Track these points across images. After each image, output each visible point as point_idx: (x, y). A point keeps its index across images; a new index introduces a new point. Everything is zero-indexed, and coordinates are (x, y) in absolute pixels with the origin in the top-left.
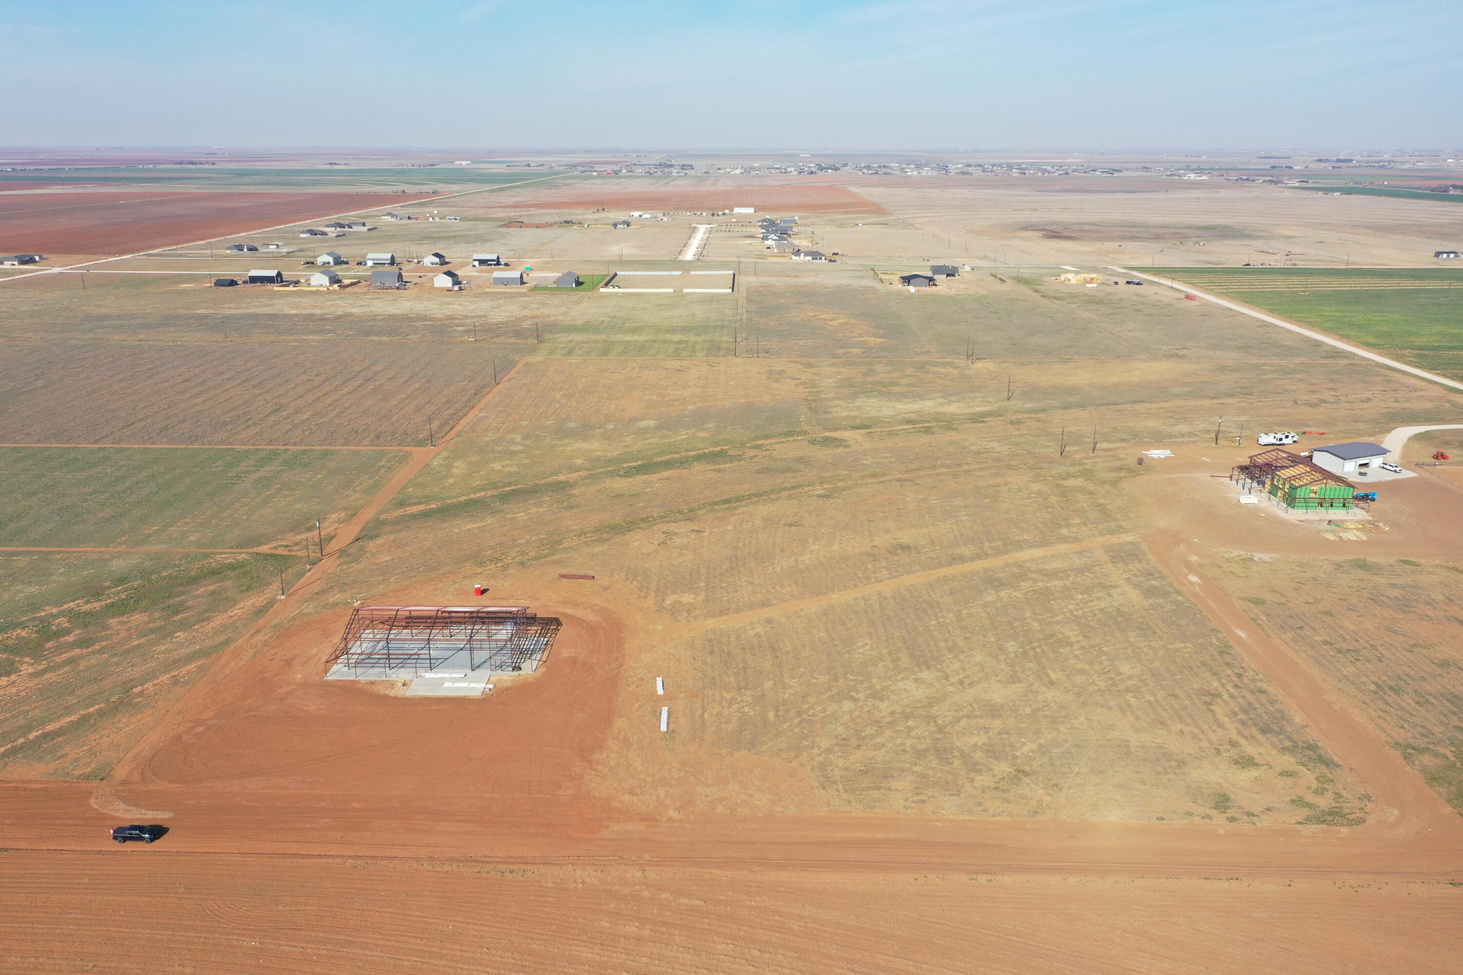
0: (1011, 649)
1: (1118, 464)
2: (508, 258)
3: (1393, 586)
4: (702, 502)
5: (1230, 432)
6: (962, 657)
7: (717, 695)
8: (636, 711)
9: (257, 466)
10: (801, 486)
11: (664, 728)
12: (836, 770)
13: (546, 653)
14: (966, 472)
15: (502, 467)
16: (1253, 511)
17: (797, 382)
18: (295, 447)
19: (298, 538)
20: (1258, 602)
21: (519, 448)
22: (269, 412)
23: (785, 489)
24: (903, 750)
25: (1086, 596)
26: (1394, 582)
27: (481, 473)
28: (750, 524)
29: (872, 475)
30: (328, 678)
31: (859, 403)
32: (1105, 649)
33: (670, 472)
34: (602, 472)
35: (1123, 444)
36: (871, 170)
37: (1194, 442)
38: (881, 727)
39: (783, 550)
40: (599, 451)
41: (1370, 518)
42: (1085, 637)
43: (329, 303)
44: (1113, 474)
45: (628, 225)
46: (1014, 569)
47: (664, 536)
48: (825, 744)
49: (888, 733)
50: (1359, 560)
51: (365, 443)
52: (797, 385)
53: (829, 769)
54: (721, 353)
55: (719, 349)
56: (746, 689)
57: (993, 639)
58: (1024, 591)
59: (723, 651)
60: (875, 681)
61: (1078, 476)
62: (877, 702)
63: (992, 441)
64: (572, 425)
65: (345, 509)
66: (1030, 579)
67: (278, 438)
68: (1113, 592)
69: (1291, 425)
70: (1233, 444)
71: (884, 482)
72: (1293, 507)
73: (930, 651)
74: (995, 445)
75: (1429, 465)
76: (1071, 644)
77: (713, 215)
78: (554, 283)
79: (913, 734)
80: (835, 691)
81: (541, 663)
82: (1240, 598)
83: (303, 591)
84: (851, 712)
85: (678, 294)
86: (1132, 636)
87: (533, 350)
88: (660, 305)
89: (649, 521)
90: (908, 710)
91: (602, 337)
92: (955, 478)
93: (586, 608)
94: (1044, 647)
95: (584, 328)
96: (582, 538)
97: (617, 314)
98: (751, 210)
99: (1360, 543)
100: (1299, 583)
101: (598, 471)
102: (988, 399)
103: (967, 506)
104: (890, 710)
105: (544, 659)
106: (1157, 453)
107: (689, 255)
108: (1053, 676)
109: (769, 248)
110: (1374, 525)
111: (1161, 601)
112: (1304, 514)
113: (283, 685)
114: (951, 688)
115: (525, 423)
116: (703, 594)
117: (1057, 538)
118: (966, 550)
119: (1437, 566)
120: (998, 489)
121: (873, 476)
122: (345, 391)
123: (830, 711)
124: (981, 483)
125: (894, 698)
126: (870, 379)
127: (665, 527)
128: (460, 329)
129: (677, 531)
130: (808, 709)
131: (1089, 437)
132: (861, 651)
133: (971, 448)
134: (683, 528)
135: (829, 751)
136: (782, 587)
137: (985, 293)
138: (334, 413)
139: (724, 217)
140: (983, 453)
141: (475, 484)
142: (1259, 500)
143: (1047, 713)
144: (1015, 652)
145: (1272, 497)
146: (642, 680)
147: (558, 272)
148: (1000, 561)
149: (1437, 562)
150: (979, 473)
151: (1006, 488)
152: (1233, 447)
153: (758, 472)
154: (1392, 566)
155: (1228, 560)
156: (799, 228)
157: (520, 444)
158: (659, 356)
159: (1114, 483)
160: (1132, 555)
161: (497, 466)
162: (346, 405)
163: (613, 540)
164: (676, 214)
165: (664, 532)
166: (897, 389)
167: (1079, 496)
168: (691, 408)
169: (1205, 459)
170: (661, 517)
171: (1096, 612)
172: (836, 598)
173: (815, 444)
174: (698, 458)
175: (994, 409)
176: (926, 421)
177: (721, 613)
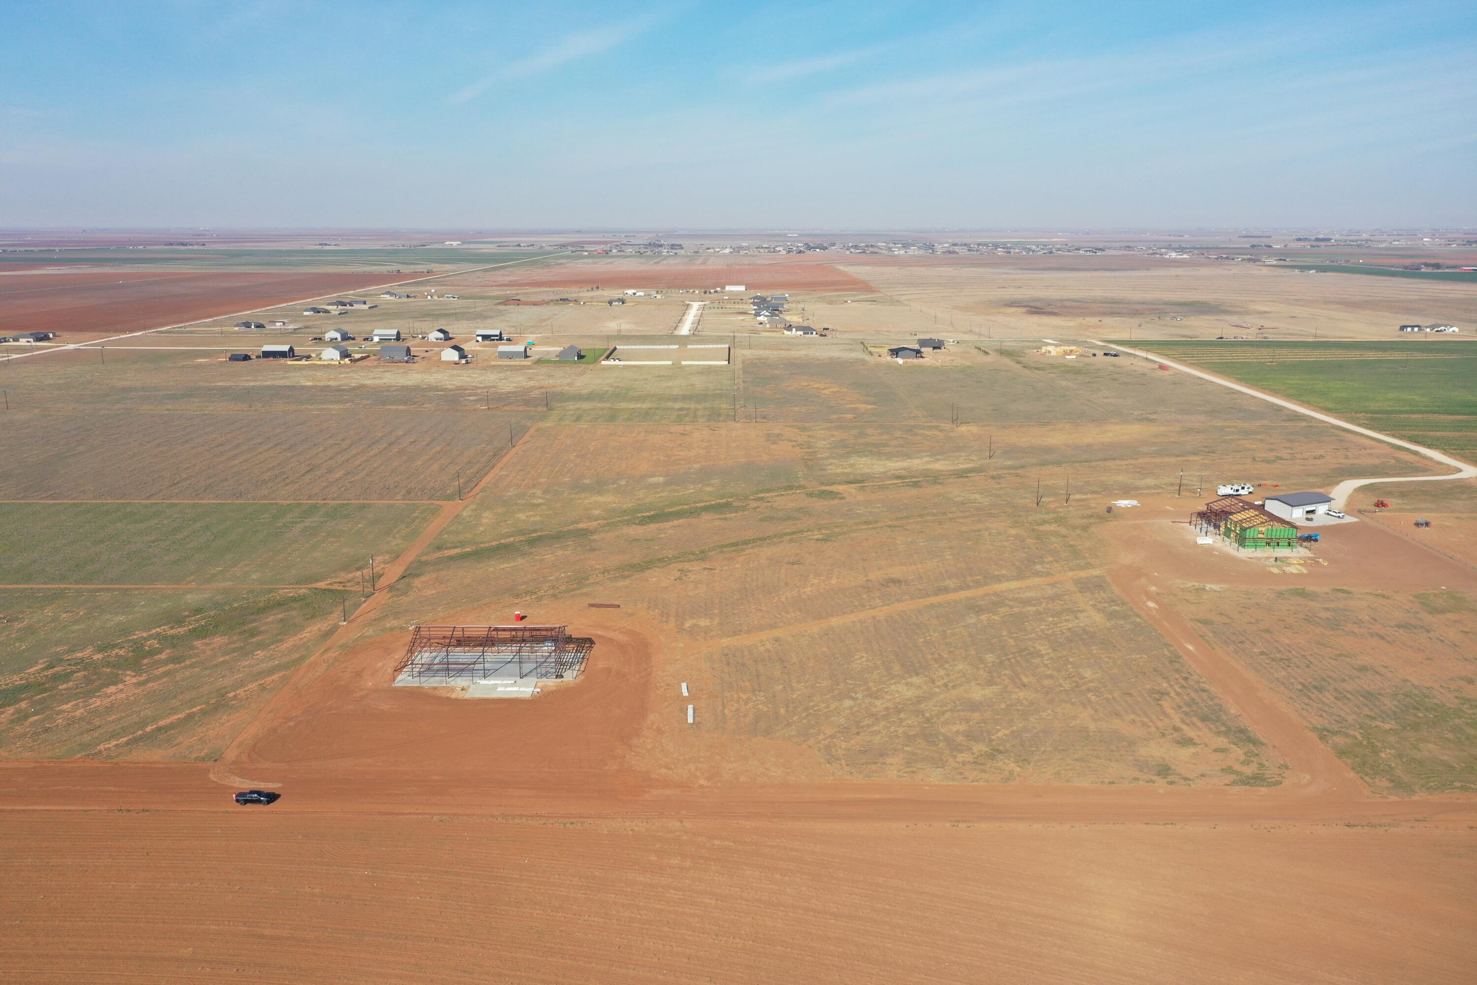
0: (989, 660)
1: (1089, 512)
2: (510, 333)
4: (712, 545)
5: (1193, 485)
6: (947, 666)
7: (735, 696)
8: (666, 708)
9: (301, 518)
10: (801, 531)
11: (690, 720)
12: (839, 750)
13: (584, 665)
14: (951, 519)
15: (527, 517)
16: (1208, 551)
17: (794, 443)
18: (334, 502)
19: (350, 576)
20: (1206, 622)
21: (540, 501)
22: (304, 471)
23: (786, 534)
24: (896, 736)
25: (1056, 619)
26: (1327, 607)
27: (508, 522)
28: (756, 563)
29: (865, 522)
30: (396, 685)
31: (852, 462)
32: (1071, 660)
33: (680, 521)
34: (619, 521)
35: (1095, 496)
36: (858, 249)
37: (1159, 494)
38: (877, 719)
39: (787, 584)
40: (615, 503)
41: (1311, 555)
42: (1054, 650)
43: (343, 376)
44: (1084, 521)
45: (623, 303)
46: (993, 598)
47: (679, 573)
48: (829, 732)
49: (883, 723)
50: (1298, 589)
51: (398, 498)
52: (794, 446)
53: (833, 750)
54: (722, 418)
55: (720, 415)
56: (759, 691)
57: (973, 652)
58: (1002, 615)
59: (738, 663)
60: (871, 684)
61: (1052, 522)
62: (873, 700)
63: (974, 493)
64: (587, 482)
65: (388, 552)
66: (1007, 605)
67: (316, 494)
68: (1080, 615)
69: (1248, 478)
70: (1194, 495)
71: (876, 528)
72: (1244, 547)
73: (919, 662)
74: (977, 496)
75: (1370, 512)
76: (1042, 656)
77: (705, 292)
78: (557, 356)
79: (904, 724)
80: (837, 692)
81: (579, 672)
82: (1191, 620)
83: (361, 618)
84: (851, 708)
85: (677, 366)
86: (1095, 649)
87: (543, 417)
88: (659, 376)
89: (666, 561)
90: (900, 706)
91: (608, 405)
92: (940, 524)
93: (615, 630)
94: (1019, 658)
95: (591, 397)
96: (606, 574)
97: (620, 384)
98: (742, 288)
99: (1300, 575)
100: (1244, 607)
101: (614, 520)
102: (971, 458)
103: (951, 548)
104: (884, 706)
105: (582, 669)
106: (1124, 503)
107: (685, 330)
108: (1025, 680)
109: (761, 323)
110: (1314, 560)
111: (1122, 622)
112: (1253, 552)
113: (357, 690)
114: (938, 690)
115: (543, 480)
116: (717, 619)
117: (1032, 573)
118: (951, 583)
119: (1367, 593)
120: (980, 533)
121: (866, 523)
122: (373, 453)
123: (832, 707)
124: (964, 529)
125: (888, 697)
126: (861, 441)
127: (680, 566)
128: (472, 398)
129: (691, 569)
130: (814, 706)
131: (1063, 490)
132: (859, 662)
133: (956, 499)
134: (696, 566)
135: (832, 736)
136: (787, 612)
137: (969, 364)
138: (364, 472)
139: (716, 294)
140: (966, 503)
141: (503, 532)
142: (1214, 542)
143: (1018, 707)
144: (993, 662)
145: (1226, 539)
146: (669, 685)
147: (559, 347)
148: (981, 591)
149: (1367, 591)
150: (961, 521)
151: (987, 533)
152: (1194, 497)
153: (761, 520)
154: (1327, 594)
155: (1182, 589)
156: (790, 305)
157: (540, 498)
158: (663, 422)
159: (1085, 528)
160: (1097, 586)
161: (522, 516)
162: (376, 465)
163: (633, 577)
164: (669, 292)
165: (679, 570)
166: (887, 450)
167: (1053, 539)
168: (697, 466)
169: (1168, 507)
170: (675, 558)
171: (1065, 631)
172: (835, 621)
173: (812, 497)
174: (706, 509)
175: (977, 466)
176: (913, 477)
177: (735, 633)
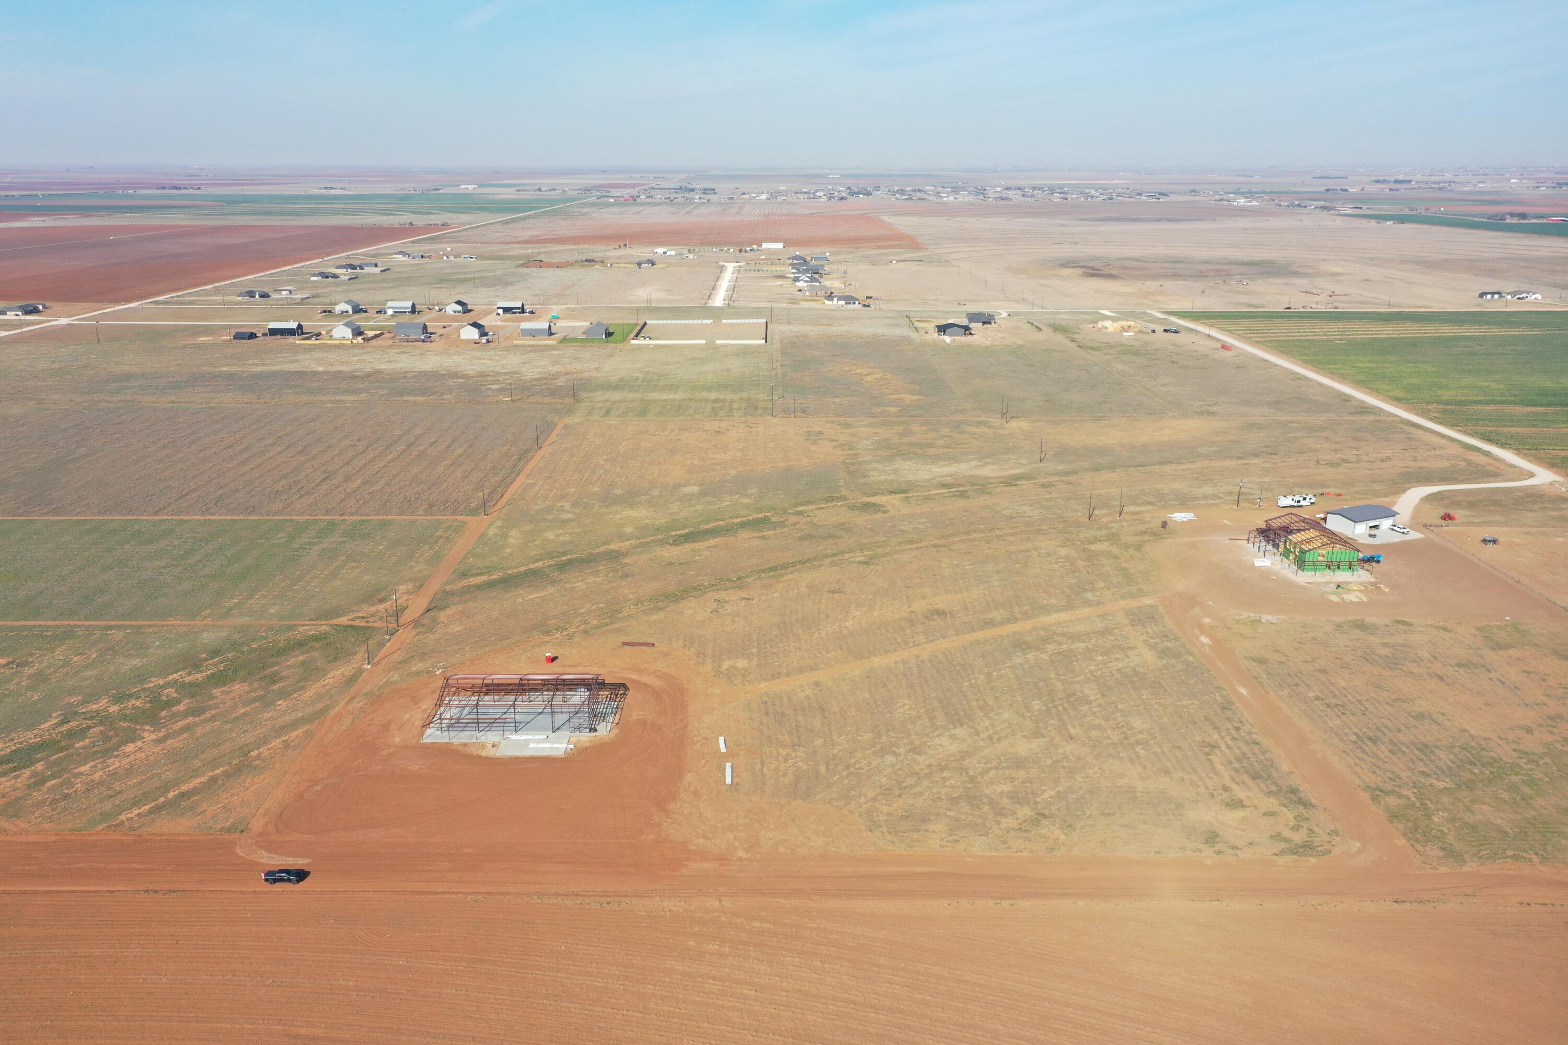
0: (1036, 707)
1: (1142, 528)
2: (533, 305)
3: (1385, 645)
4: (750, 570)
5: (1252, 494)
6: (992, 715)
7: (774, 752)
8: (703, 767)
9: (319, 538)
10: (843, 553)
11: (728, 781)
12: (881, 815)
13: (617, 716)
14: (998, 537)
15: (556, 536)
16: (1265, 574)
17: (834, 443)
18: (352, 517)
19: (373, 609)
20: (1260, 661)
21: (569, 516)
22: (319, 480)
23: (827, 556)
24: (939, 798)
25: (1106, 657)
26: (1386, 641)
27: (536, 543)
28: (796, 591)
29: (909, 541)
30: (425, 741)
31: (896, 466)
32: (1120, 706)
33: (717, 540)
34: (652, 541)
35: (1149, 507)
37: (1216, 505)
38: (919, 778)
39: (827, 617)
40: (647, 518)
41: (1373, 580)
42: (1103, 695)
44: (1137, 538)
45: (653, 265)
46: (1041, 632)
47: (715, 604)
48: (871, 794)
49: (925, 783)
50: (1357, 621)
51: (420, 513)
52: (835, 447)
53: (875, 815)
54: (759, 412)
55: (756, 408)
56: (799, 746)
57: (1019, 698)
58: (1050, 653)
59: (777, 712)
60: (914, 737)
61: (1104, 540)
62: (916, 756)
63: (1023, 505)
64: (618, 492)
65: (411, 580)
66: (1056, 642)
67: (333, 508)
68: (1131, 653)
69: (1310, 486)
70: (1254, 507)
71: (921, 548)
72: (1303, 570)
73: (964, 710)
74: (1027, 508)
75: (1436, 526)
76: (1091, 702)
77: (741, 251)
78: (584, 334)
79: (947, 784)
80: (878, 747)
81: (613, 725)
82: (1245, 658)
83: (386, 660)
84: (893, 765)
85: (711, 346)
86: (1145, 694)
87: (571, 411)
88: (692, 359)
89: (701, 590)
90: (943, 763)
91: (639, 396)
92: (988, 543)
93: (649, 674)
94: (1066, 705)
95: (620, 385)
96: (639, 606)
97: (651, 369)
98: (780, 246)
99: (1360, 604)
100: (1300, 643)
101: (647, 540)
102: (1021, 462)
103: (998, 572)
104: (927, 763)
105: (617, 720)
106: (1180, 516)
107: (718, 301)
108: (1072, 730)
109: (800, 290)
110: (1376, 586)
111: (1174, 661)
112: (1312, 576)
113: (384, 748)
114: (982, 743)
115: (572, 490)
116: (756, 659)
117: (1082, 602)
118: (997, 615)
119: (1428, 625)
120: (1029, 554)
121: (911, 542)
122: (390, 457)
123: (874, 764)
124: (1013, 548)
125: (931, 752)
126: (906, 440)
127: (716, 595)
128: (494, 387)
129: (727, 599)
130: (855, 763)
131: (1116, 500)
132: (901, 710)
133: (1004, 512)
134: (732, 596)
135: (874, 799)
136: (828, 651)
137: (1021, 342)
138: (383, 481)
139: (752, 253)
140: (1015, 517)
141: (532, 554)
142: (1272, 563)
143: (1065, 764)
144: (1040, 710)
145: (1285, 560)
146: (706, 739)
147: (587, 322)
148: (1028, 625)
149: (1428, 622)
150: (1010, 538)
151: (1036, 553)
152: (1253, 509)
153: (801, 539)
154: (1387, 626)
155: (1238, 622)
156: (831, 267)
157: (569, 512)
158: (697, 417)
159: (1138, 547)
160: (1150, 618)
161: (550, 535)
162: (394, 472)
163: (668, 609)
164: (702, 250)
165: (715, 600)
166: (932, 451)
167: (1105, 561)
168: (733, 472)
169: (1225, 521)
170: (712, 586)
171: (1114, 672)
172: (877, 662)
173: (854, 510)
174: (742, 526)
175: (1028, 471)
176: (960, 485)
177: (774, 677)
